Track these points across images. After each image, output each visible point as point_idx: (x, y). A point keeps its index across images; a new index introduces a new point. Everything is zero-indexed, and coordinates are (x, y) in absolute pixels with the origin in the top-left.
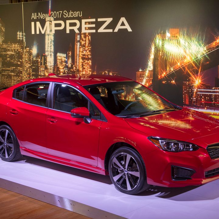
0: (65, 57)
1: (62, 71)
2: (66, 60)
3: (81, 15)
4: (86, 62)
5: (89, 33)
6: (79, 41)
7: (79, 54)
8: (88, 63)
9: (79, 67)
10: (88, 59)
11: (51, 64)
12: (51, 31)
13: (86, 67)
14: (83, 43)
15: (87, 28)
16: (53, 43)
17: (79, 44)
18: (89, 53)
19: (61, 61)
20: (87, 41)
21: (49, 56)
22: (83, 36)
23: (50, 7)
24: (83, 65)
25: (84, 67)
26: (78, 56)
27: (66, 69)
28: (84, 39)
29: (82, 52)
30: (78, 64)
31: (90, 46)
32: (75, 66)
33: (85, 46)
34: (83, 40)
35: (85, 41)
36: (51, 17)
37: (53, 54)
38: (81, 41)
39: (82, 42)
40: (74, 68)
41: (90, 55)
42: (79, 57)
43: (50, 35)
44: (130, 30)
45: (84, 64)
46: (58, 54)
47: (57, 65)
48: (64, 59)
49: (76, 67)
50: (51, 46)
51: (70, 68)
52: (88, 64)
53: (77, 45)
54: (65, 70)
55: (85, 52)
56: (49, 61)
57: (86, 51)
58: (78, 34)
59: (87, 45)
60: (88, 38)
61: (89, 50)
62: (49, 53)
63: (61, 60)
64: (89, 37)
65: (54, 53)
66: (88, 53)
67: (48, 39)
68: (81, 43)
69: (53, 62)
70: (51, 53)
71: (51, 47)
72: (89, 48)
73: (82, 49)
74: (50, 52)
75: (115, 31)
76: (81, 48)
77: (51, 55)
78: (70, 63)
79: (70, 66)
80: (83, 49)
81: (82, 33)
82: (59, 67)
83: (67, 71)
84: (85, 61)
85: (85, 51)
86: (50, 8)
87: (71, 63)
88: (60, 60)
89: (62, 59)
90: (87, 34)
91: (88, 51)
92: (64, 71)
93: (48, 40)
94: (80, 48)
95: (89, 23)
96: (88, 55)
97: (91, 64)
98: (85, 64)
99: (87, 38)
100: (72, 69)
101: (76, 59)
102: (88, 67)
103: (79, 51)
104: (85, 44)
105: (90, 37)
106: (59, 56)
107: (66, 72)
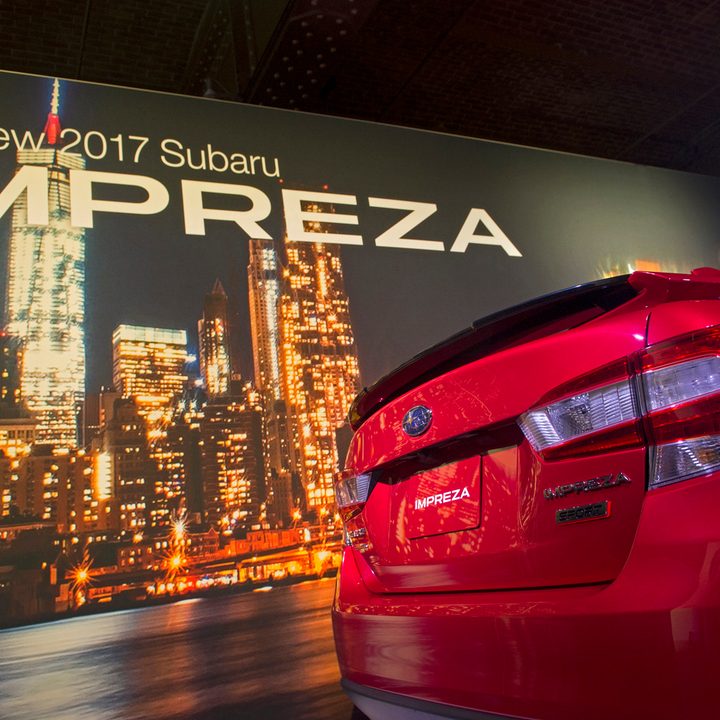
0: (177, 347)
1: (160, 423)
2: (192, 359)
3: (277, 173)
4: (328, 363)
5: (331, 248)
6: (276, 275)
7: (280, 331)
8: (336, 367)
9: (285, 390)
10: (339, 351)
11: (60, 390)
12: (63, 213)
13: (331, 389)
14: (297, 282)
15: (317, 226)
16: (75, 275)
17: (272, 285)
18: (340, 326)
19: (153, 367)
20: (323, 277)
21: (46, 343)
22: (293, 255)
23: (55, 104)
24: (308, 380)
25: (318, 387)
26: (272, 340)
27: (193, 405)
28: (305, 268)
29: (301, 321)
30: (275, 374)
31: (340, 298)
32: (254, 388)
33: (312, 298)
34: (295, 270)
35: (313, 274)
36: (62, 153)
37: (77, 333)
38: (286, 273)
39: (293, 278)
40: (253, 396)
41: (346, 333)
42: (280, 342)
43: (56, 232)
44: (512, 251)
45: (316, 375)
46: (125, 332)
47: (115, 389)
48: (169, 356)
49: (263, 391)
50: (60, 289)
51: (222, 400)
52: (338, 372)
53: (260, 292)
54: (187, 409)
55: (313, 321)
56: (45, 370)
57: (323, 316)
58: (266, 244)
59: (324, 291)
60: (329, 266)
61: (338, 315)
62: (47, 327)
63: (151, 358)
64: (329, 259)
65: (85, 325)
66: (331, 324)
67: (39, 253)
68: (288, 282)
69: (82, 376)
70: (62, 326)
71: (62, 295)
72: (335, 307)
73: (295, 307)
74: (55, 321)
75: (453, 249)
76: (287, 303)
77: (59, 337)
78: (221, 376)
79: (219, 386)
80: (302, 308)
81: (288, 240)
82: (132, 399)
83: (201, 415)
84: (320, 361)
85: (316, 316)
86: (55, 111)
87: (225, 370)
88: (139, 359)
89: (158, 355)
90: (319, 249)
91: (332, 318)
92: (174, 419)
93: (31, 257)
94: (278, 303)
95: (326, 208)
96: (336, 333)
97: (355, 372)
98: (323, 372)
99: (321, 263)
100: (240, 401)
101: (265, 354)
102: (342, 384)
103: (280, 318)
104: (315, 285)
105: (335, 262)
106: (136, 342)
107: (195, 420)
